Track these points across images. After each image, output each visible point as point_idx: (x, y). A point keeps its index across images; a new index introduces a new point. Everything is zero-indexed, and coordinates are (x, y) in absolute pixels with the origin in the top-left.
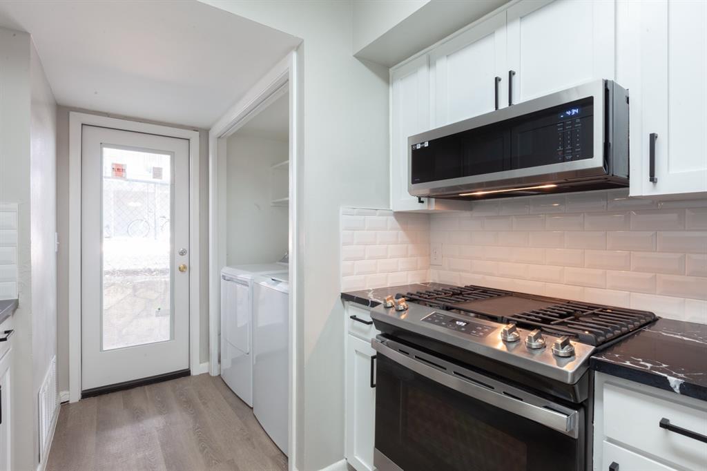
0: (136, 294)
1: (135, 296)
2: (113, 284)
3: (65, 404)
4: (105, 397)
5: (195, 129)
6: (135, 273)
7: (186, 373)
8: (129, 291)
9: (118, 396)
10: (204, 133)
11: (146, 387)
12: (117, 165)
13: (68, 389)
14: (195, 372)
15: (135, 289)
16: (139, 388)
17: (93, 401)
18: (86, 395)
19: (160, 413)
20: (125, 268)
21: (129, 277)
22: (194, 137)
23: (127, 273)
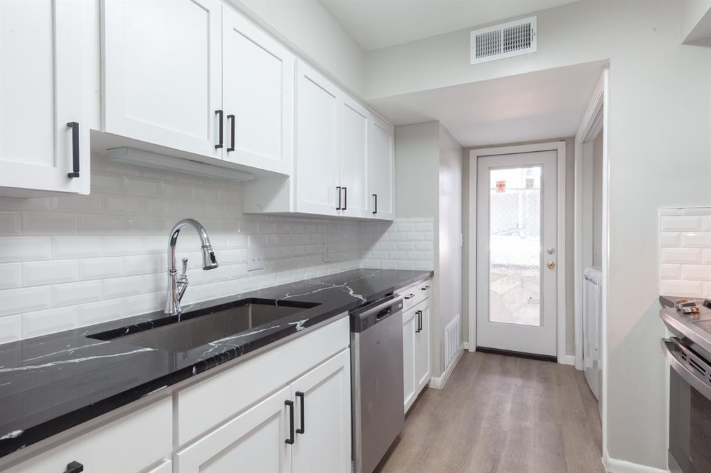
0: (524, 285)
1: (522, 287)
2: (506, 275)
3: (466, 350)
4: (490, 356)
5: (562, 140)
6: (525, 268)
7: (553, 360)
8: (518, 283)
9: (499, 357)
10: (569, 141)
11: (519, 359)
12: (499, 182)
13: (468, 341)
14: (561, 360)
15: (522, 281)
16: (513, 358)
17: (482, 355)
18: (479, 349)
19: (522, 377)
20: (517, 263)
21: (519, 271)
22: (561, 146)
23: (519, 267)
